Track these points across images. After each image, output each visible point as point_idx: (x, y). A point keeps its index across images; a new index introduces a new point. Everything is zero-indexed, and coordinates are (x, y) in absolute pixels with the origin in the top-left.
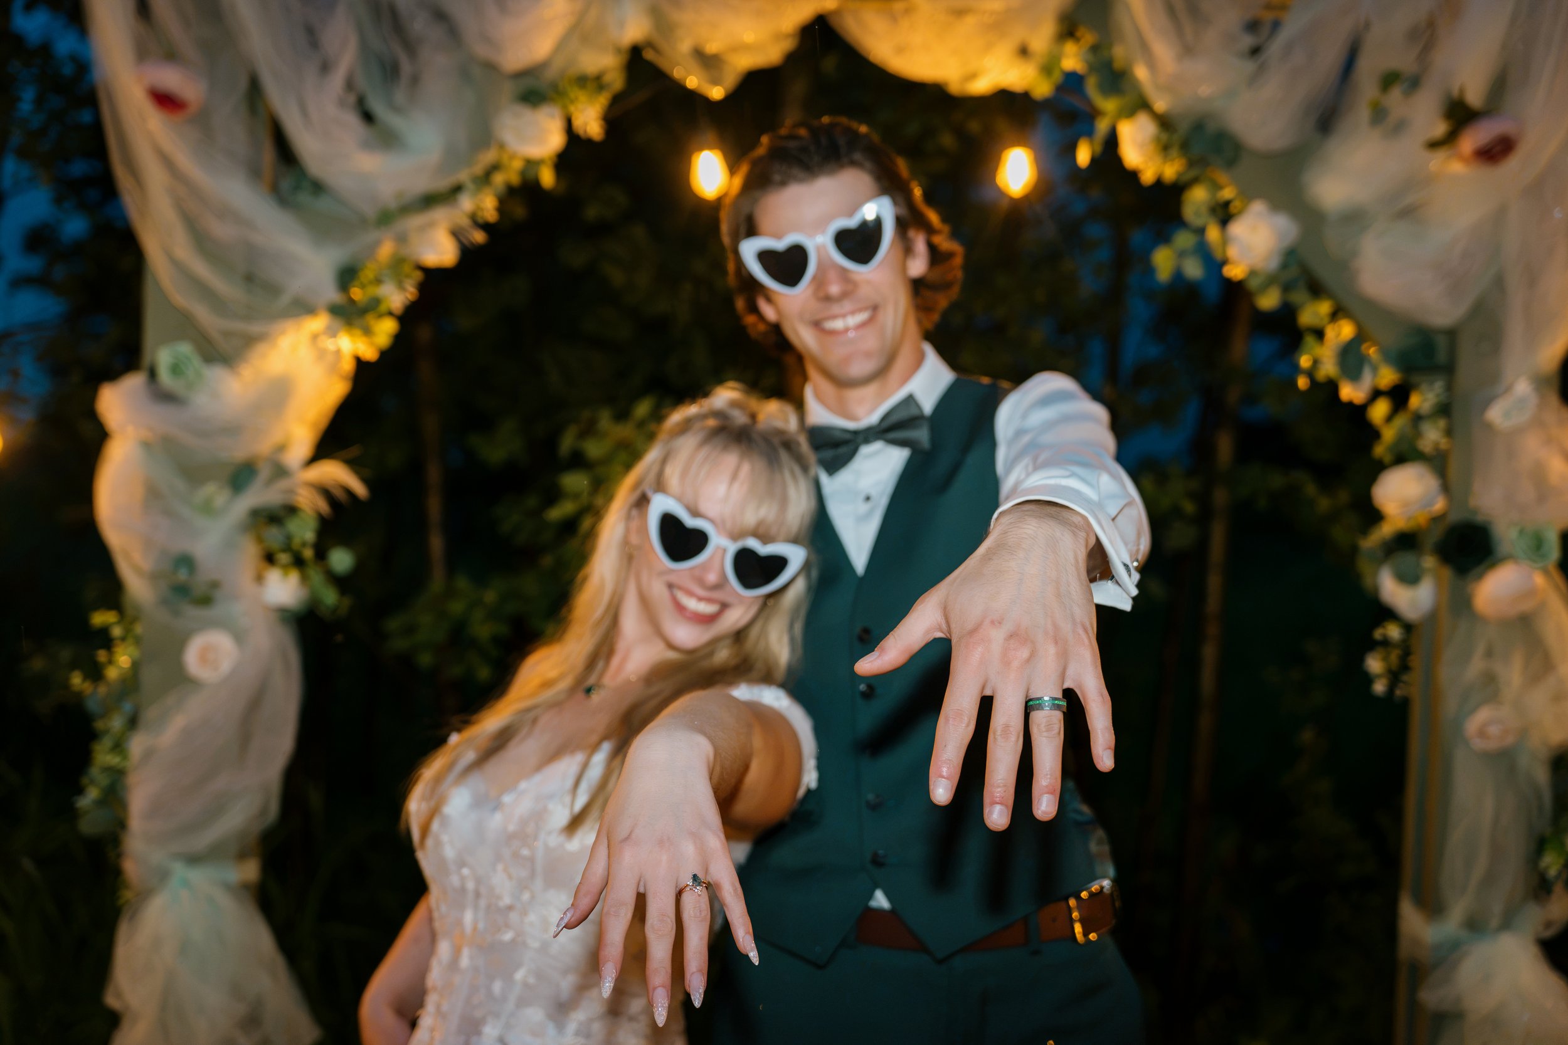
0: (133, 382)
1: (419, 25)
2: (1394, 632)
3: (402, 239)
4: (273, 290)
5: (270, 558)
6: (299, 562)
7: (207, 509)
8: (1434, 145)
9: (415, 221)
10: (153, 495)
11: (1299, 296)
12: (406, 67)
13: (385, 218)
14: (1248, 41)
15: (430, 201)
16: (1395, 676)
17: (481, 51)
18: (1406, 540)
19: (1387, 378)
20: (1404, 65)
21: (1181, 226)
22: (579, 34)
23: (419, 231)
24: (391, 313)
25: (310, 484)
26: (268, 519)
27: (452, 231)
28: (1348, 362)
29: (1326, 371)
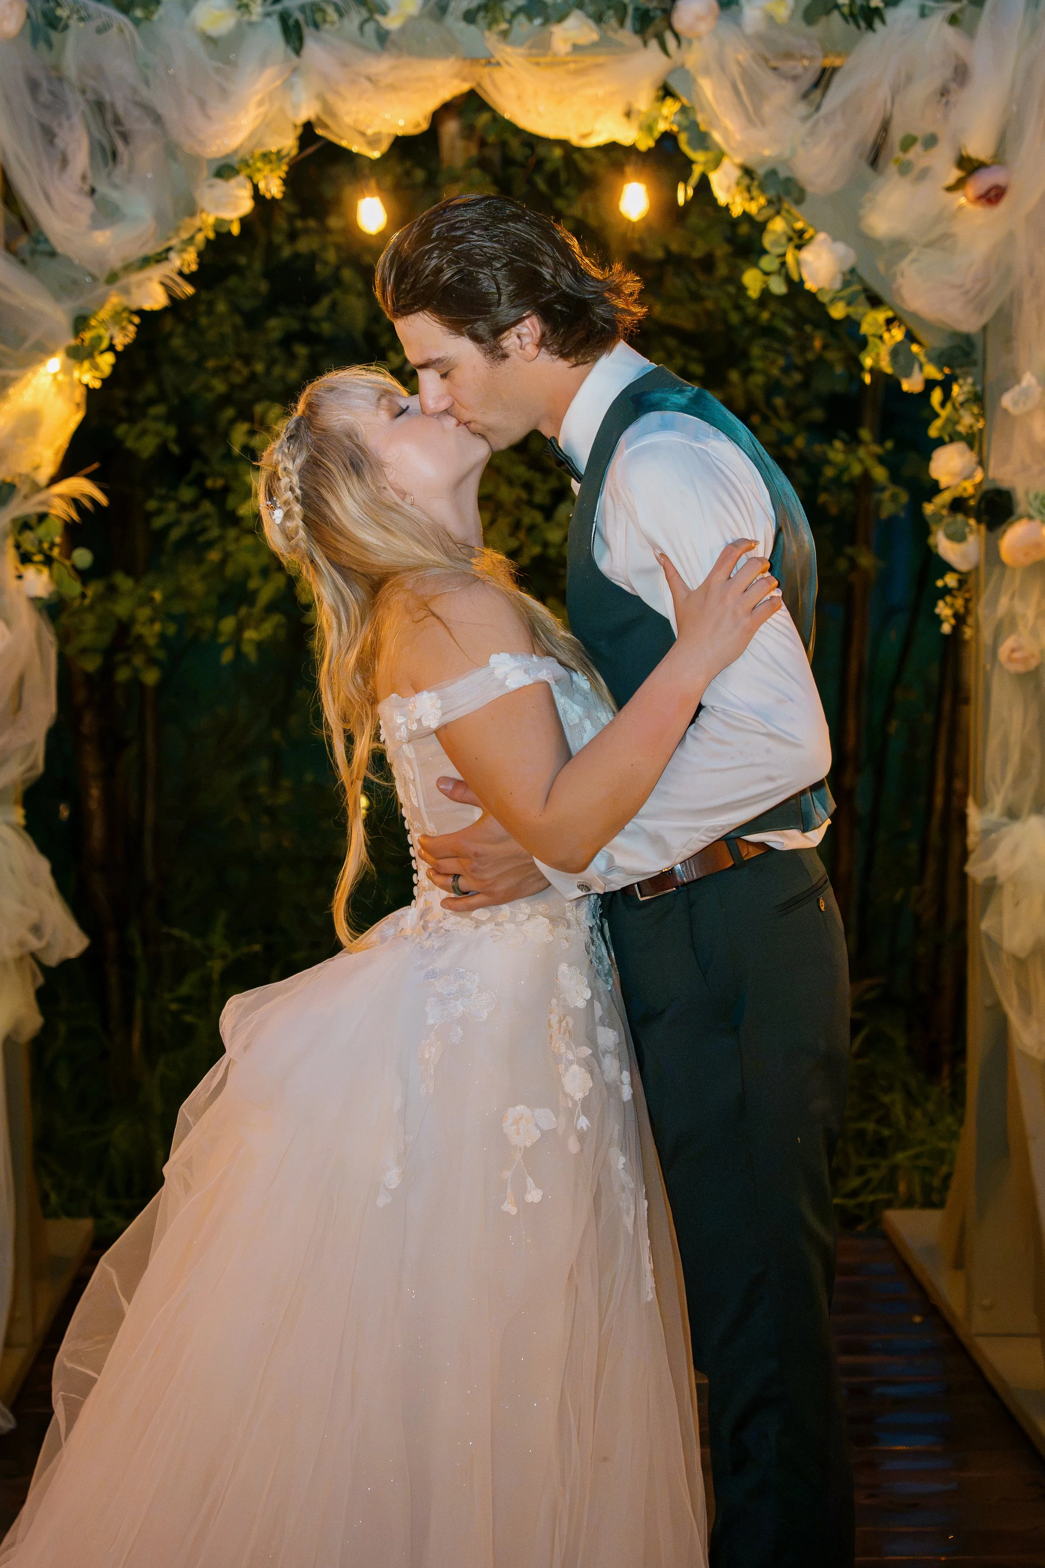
1: (133, 119)
2: (951, 580)
3: (126, 291)
4: (19, 339)
5: (25, 558)
6: (48, 561)
8: (950, 189)
9: (135, 277)
11: (861, 308)
12: (123, 152)
13: (112, 278)
14: (802, 108)
15: (146, 262)
16: (960, 619)
17: (186, 144)
18: (958, 505)
19: (932, 372)
20: (921, 129)
21: (764, 252)
22: (267, 125)
23: (140, 285)
24: (111, 348)
25: (61, 496)
26: (24, 525)
27: (162, 283)
28: (901, 359)
29: (886, 366)
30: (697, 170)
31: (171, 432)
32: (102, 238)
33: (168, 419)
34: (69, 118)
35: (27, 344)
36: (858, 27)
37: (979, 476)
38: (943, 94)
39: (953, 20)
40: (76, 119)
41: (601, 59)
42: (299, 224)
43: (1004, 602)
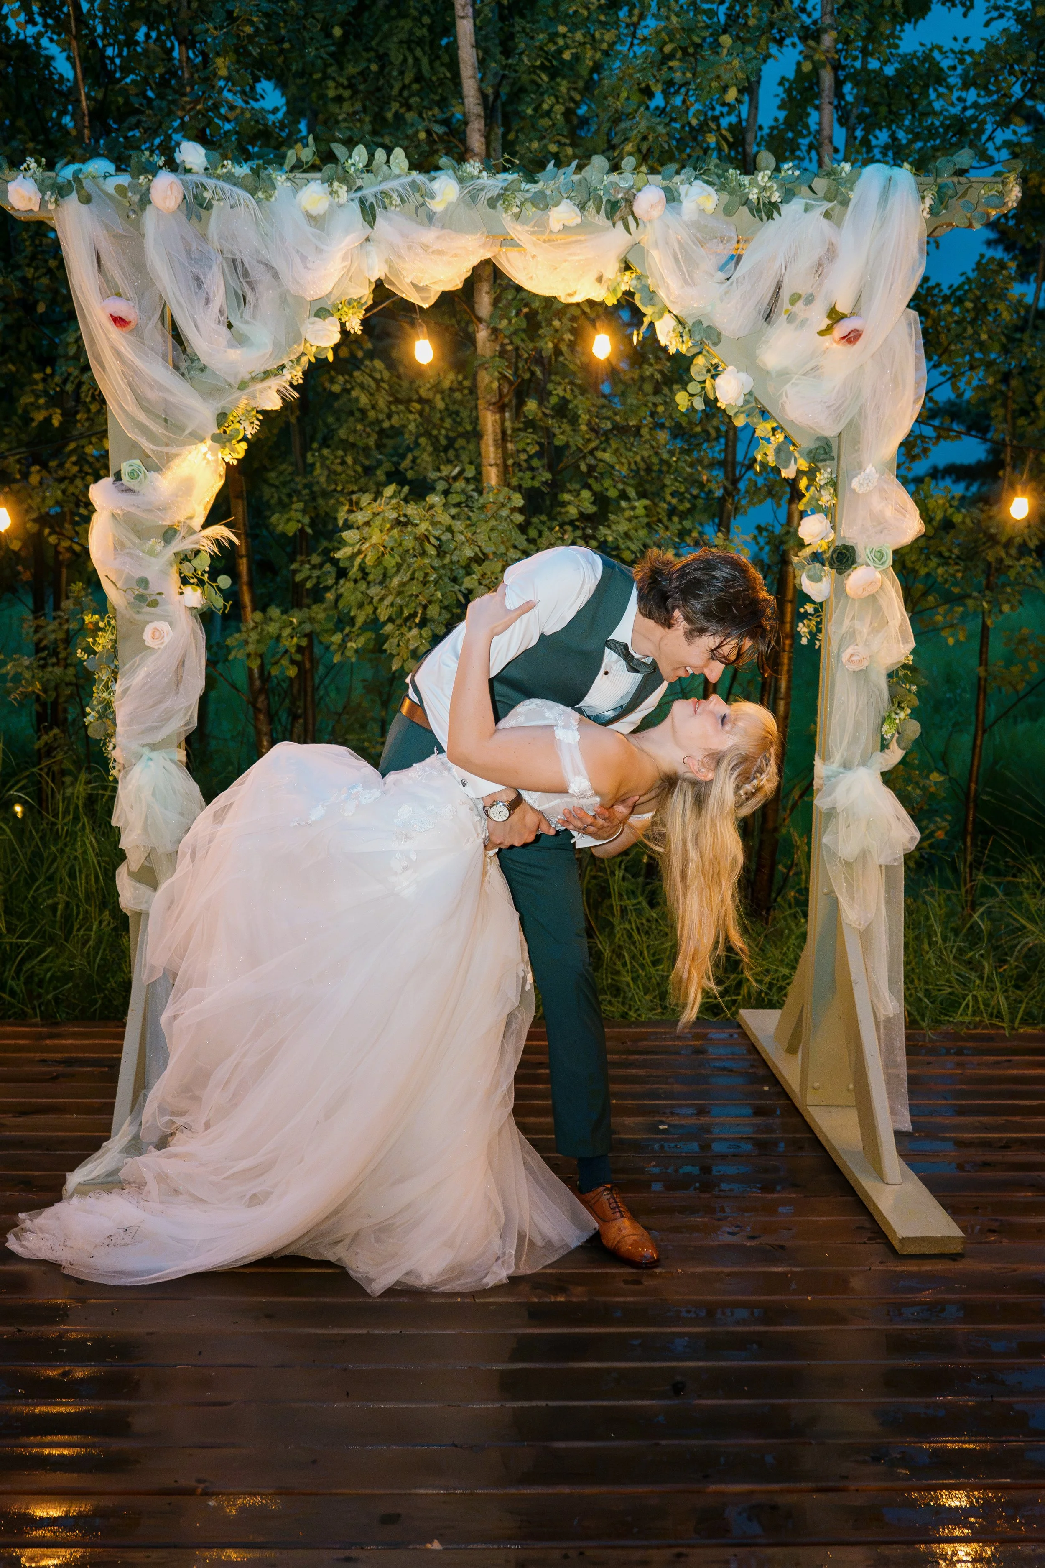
0: (106, 482)
1: (257, 273)
2: (809, 608)
3: (253, 396)
4: (180, 428)
5: (185, 581)
6: (201, 583)
7: (152, 553)
8: (821, 333)
9: (260, 386)
10: (119, 546)
11: (756, 419)
12: (250, 297)
13: (243, 386)
14: (721, 276)
15: (267, 375)
16: (813, 636)
17: (293, 289)
18: (816, 557)
19: (803, 465)
20: (804, 290)
21: (691, 379)
22: (349, 276)
23: (261, 392)
24: (244, 439)
25: (207, 537)
26: (184, 558)
27: (278, 391)
28: (783, 455)
29: (771, 461)
30: (646, 321)
31: (307, 520)
32: (235, 355)
33: (304, 511)
34: (211, 267)
35: (187, 432)
36: (762, 220)
37: (832, 536)
38: (820, 265)
39: (827, 215)
40: (216, 268)
41: (582, 238)
42: (393, 408)
43: (847, 622)
